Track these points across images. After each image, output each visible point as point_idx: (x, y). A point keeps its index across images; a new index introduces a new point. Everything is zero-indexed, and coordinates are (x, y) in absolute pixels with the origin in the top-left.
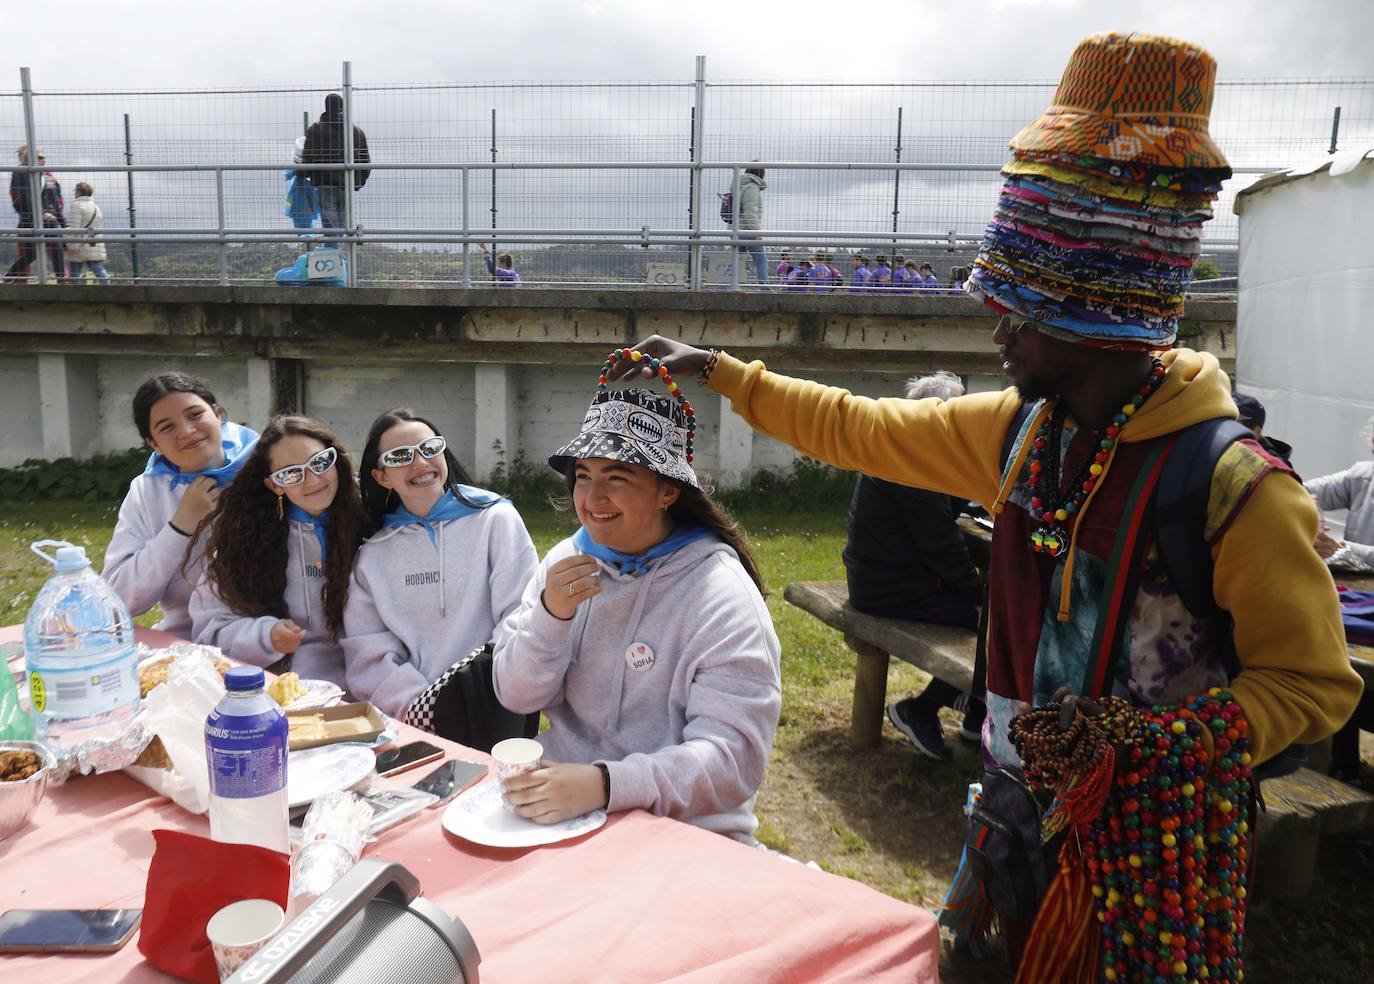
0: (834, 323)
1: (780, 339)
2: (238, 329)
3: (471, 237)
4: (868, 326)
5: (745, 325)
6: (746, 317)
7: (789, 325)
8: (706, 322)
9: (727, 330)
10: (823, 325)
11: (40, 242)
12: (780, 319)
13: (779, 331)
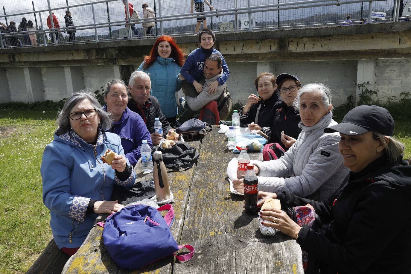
0: (292, 41)
1: (271, 50)
2: (104, 56)
3: (163, 19)
4: (306, 42)
5: (258, 45)
6: (258, 41)
7: (275, 44)
8: (244, 44)
9: (251, 47)
10: (288, 43)
11: (54, 32)
12: (271, 41)
13: (271, 46)
